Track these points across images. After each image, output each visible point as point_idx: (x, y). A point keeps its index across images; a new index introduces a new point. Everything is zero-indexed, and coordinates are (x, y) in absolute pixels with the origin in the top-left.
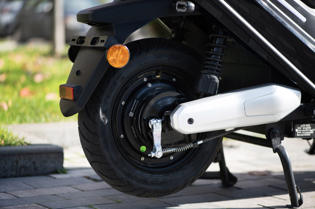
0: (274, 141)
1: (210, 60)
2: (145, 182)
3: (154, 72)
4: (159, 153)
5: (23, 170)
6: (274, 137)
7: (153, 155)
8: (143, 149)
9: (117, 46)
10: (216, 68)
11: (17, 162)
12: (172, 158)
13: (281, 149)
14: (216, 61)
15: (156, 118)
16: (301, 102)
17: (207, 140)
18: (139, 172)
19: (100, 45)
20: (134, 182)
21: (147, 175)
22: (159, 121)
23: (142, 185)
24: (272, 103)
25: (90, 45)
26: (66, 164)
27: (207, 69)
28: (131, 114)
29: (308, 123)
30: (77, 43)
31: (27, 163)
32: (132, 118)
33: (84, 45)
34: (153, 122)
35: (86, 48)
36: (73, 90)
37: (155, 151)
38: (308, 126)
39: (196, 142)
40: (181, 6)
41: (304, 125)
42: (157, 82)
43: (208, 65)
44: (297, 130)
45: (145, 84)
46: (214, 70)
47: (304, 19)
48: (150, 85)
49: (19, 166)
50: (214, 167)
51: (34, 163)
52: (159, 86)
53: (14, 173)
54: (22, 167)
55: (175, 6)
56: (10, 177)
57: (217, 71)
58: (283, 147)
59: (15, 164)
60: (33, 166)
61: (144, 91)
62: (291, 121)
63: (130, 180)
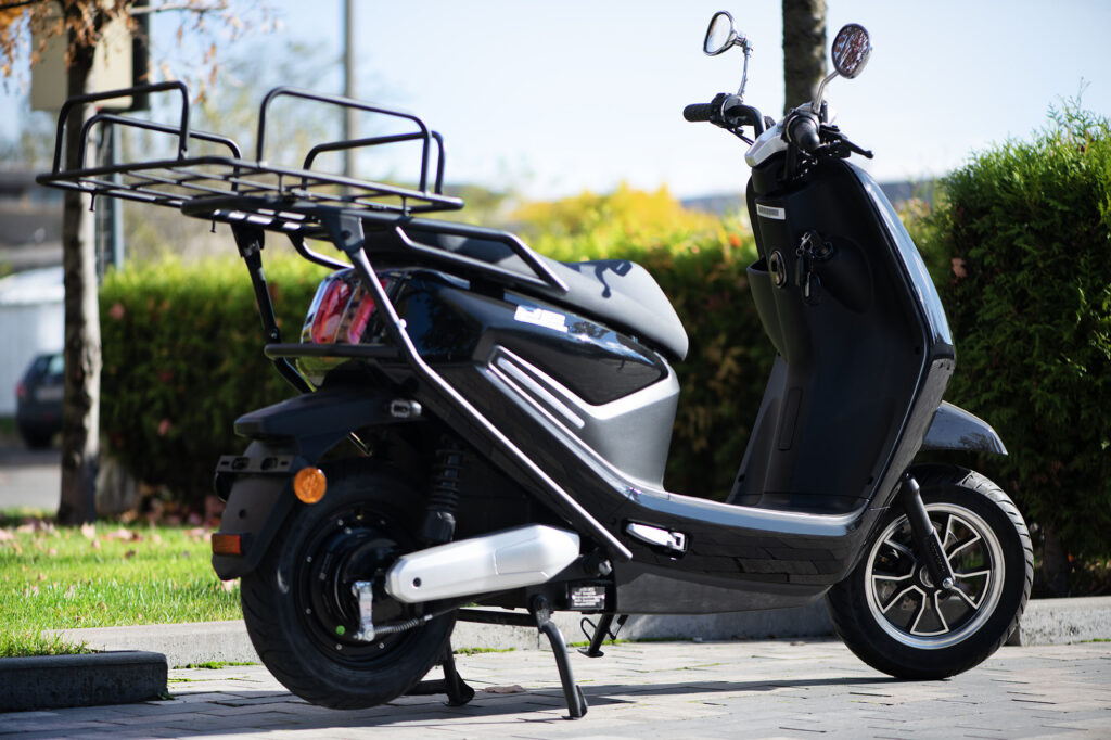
0: (541, 615)
1: (439, 490)
2: (345, 682)
3: (352, 511)
4: (368, 634)
5: (101, 693)
6: (540, 608)
7: (360, 636)
8: (341, 630)
9: (309, 469)
10: (450, 501)
11: (91, 679)
12: (382, 646)
13: (551, 627)
14: (448, 491)
15: (362, 580)
16: (581, 552)
17: (438, 614)
18: (335, 667)
19: (279, 469)
20: (328, 682)
21: (347, 672)
22: (368, 583)
23: (341, 688)
24: (536, 554)
25: (260, 470)
26: (172, 688)
27: (435, 503)
28: (323, 576)
29: (591, 586)
30: (234, 468)
31: (107, 681)
32: (323, 583)
33: (249, 469)
34: (359, 585)
35: (248, 475)
36: (241, 540)
37: (363, 631)
38: (591, 590)
39: (422, 616)
40: (398, 409)
41: (585, 589)
42: (358, 527)
43: (436, 497)
44: (574, 597)
45: (341, 529)
46: (446, 504)
47: (580, 423)
48: (349, 531)
49: (95, 687)
50: (436, 674)
51: (119, 681)
52: (362, 532)
53: (86, 699)
54: (99, 689)
55: (389, 408)
56: (79, 706)
57: (452, 506)
58: (553, 624)
59: (88, 682)
60: (117, 686)
61: (338, 540)
62: (565, 582)
63: (323, 679)
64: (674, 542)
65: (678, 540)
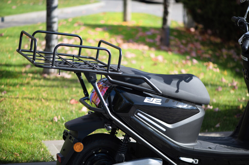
9: (78, 143)
19: (71, 141)
25: (69, 139)
30: (65, 135)
36: (61, 159)
48: (96, 155)
52: (100, 155)
57: (124, 152)
61: (92, 158)
64: (195, 162)
65: (196, 161)
